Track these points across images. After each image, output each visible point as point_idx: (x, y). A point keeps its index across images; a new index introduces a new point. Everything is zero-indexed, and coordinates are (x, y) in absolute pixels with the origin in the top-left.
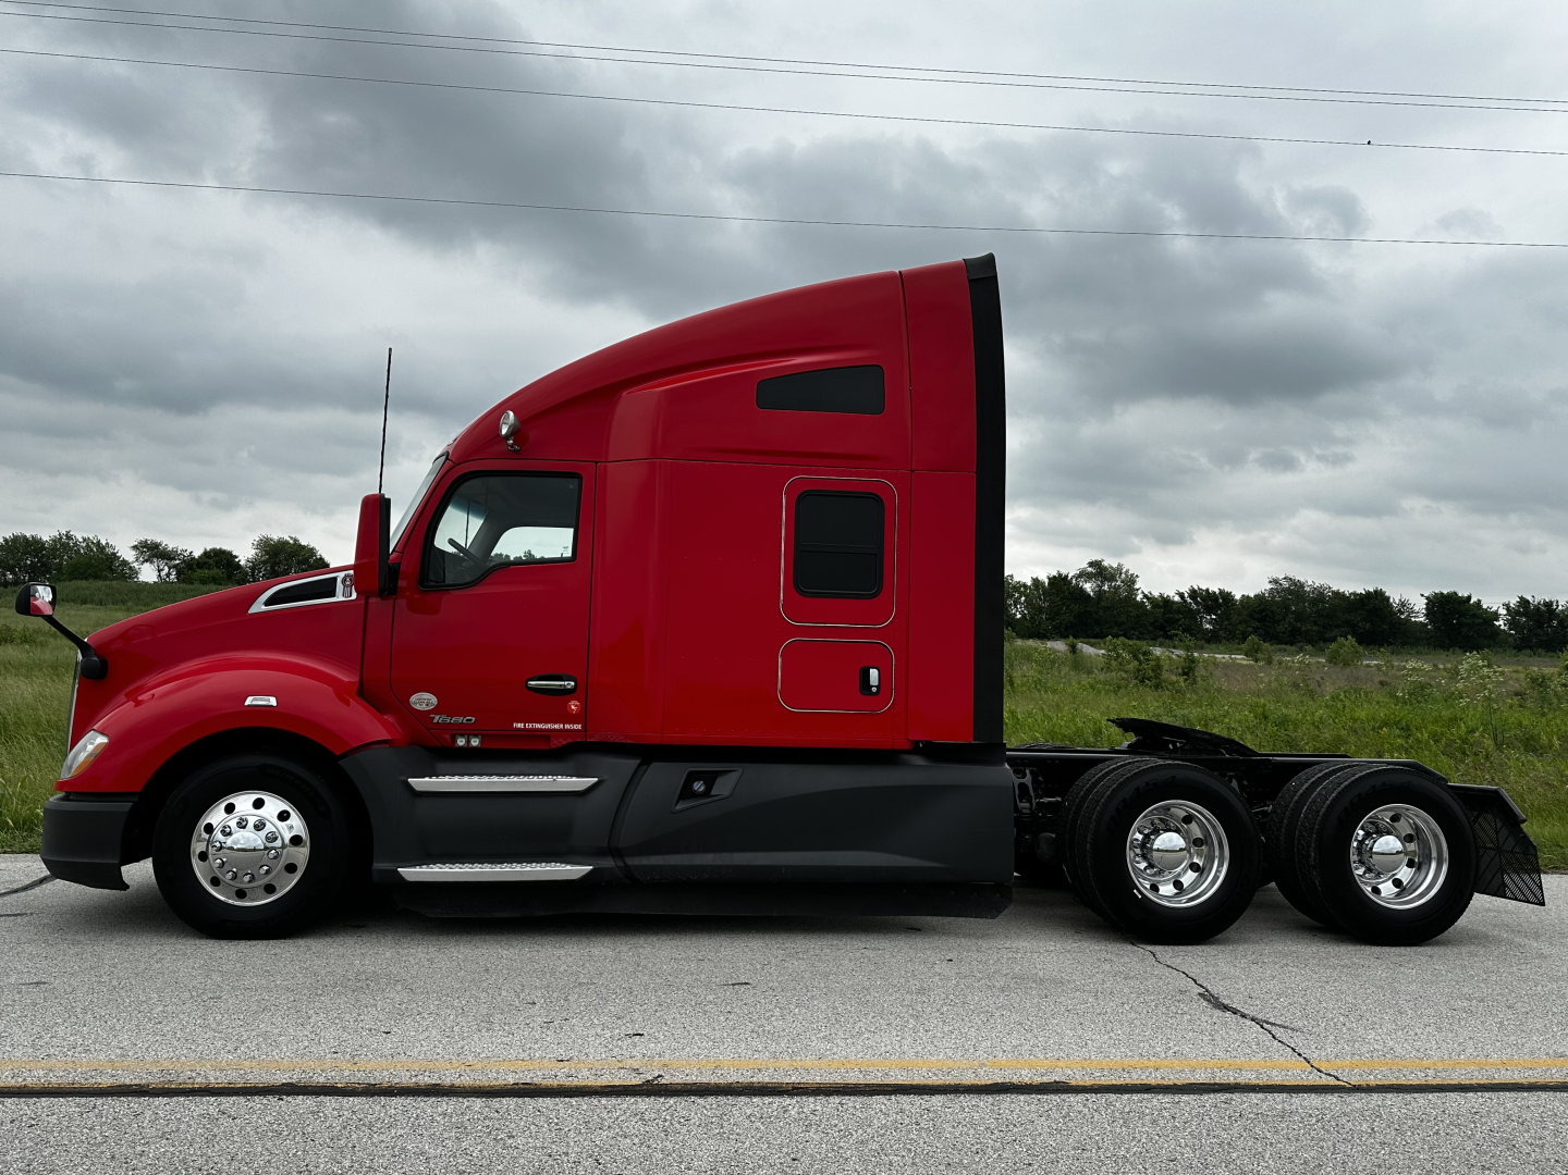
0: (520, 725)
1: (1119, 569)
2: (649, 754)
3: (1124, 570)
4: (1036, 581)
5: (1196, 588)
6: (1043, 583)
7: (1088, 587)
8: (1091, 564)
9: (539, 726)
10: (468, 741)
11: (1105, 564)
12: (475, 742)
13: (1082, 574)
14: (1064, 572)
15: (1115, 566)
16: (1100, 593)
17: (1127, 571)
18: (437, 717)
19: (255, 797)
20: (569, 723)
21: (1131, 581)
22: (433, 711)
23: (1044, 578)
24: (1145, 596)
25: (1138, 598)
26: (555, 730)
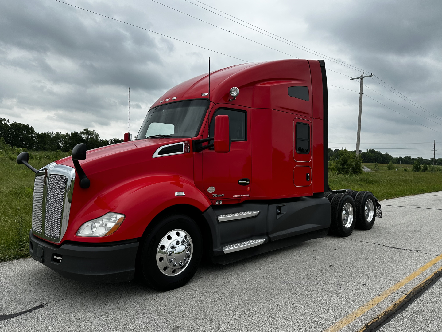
0: (235, 196)
1: (93, 132)
2: (269, 202)
3: (95, 132)
4: (67, 134)
5: (115, 138)
6: (69, 135)
7: (84, 136)
8: (85, 130)
9: (239, 196)
10: (219, 203)
11: (89, 130)
12: (221, 203)
13: (82, 133)
14: (76, 131)
15: (92, 131)
16: (87, 139)
17: (96, 132)
18: (214, 195)
19: (176, 231)
20: (246, 194)
21: (97, 136)
22: (214, 193)
23: (70, 133)
24: (101, 140)
25: (99, 141)
26: (243, 197)
